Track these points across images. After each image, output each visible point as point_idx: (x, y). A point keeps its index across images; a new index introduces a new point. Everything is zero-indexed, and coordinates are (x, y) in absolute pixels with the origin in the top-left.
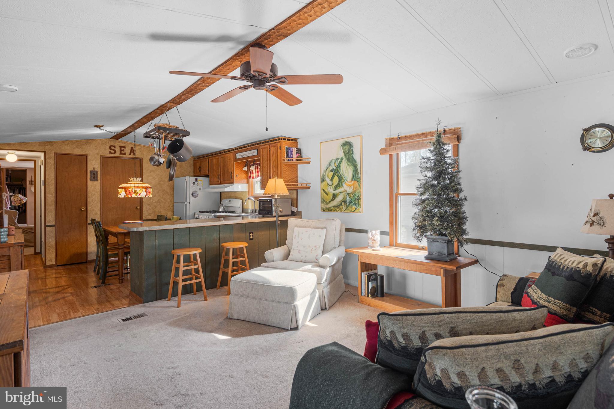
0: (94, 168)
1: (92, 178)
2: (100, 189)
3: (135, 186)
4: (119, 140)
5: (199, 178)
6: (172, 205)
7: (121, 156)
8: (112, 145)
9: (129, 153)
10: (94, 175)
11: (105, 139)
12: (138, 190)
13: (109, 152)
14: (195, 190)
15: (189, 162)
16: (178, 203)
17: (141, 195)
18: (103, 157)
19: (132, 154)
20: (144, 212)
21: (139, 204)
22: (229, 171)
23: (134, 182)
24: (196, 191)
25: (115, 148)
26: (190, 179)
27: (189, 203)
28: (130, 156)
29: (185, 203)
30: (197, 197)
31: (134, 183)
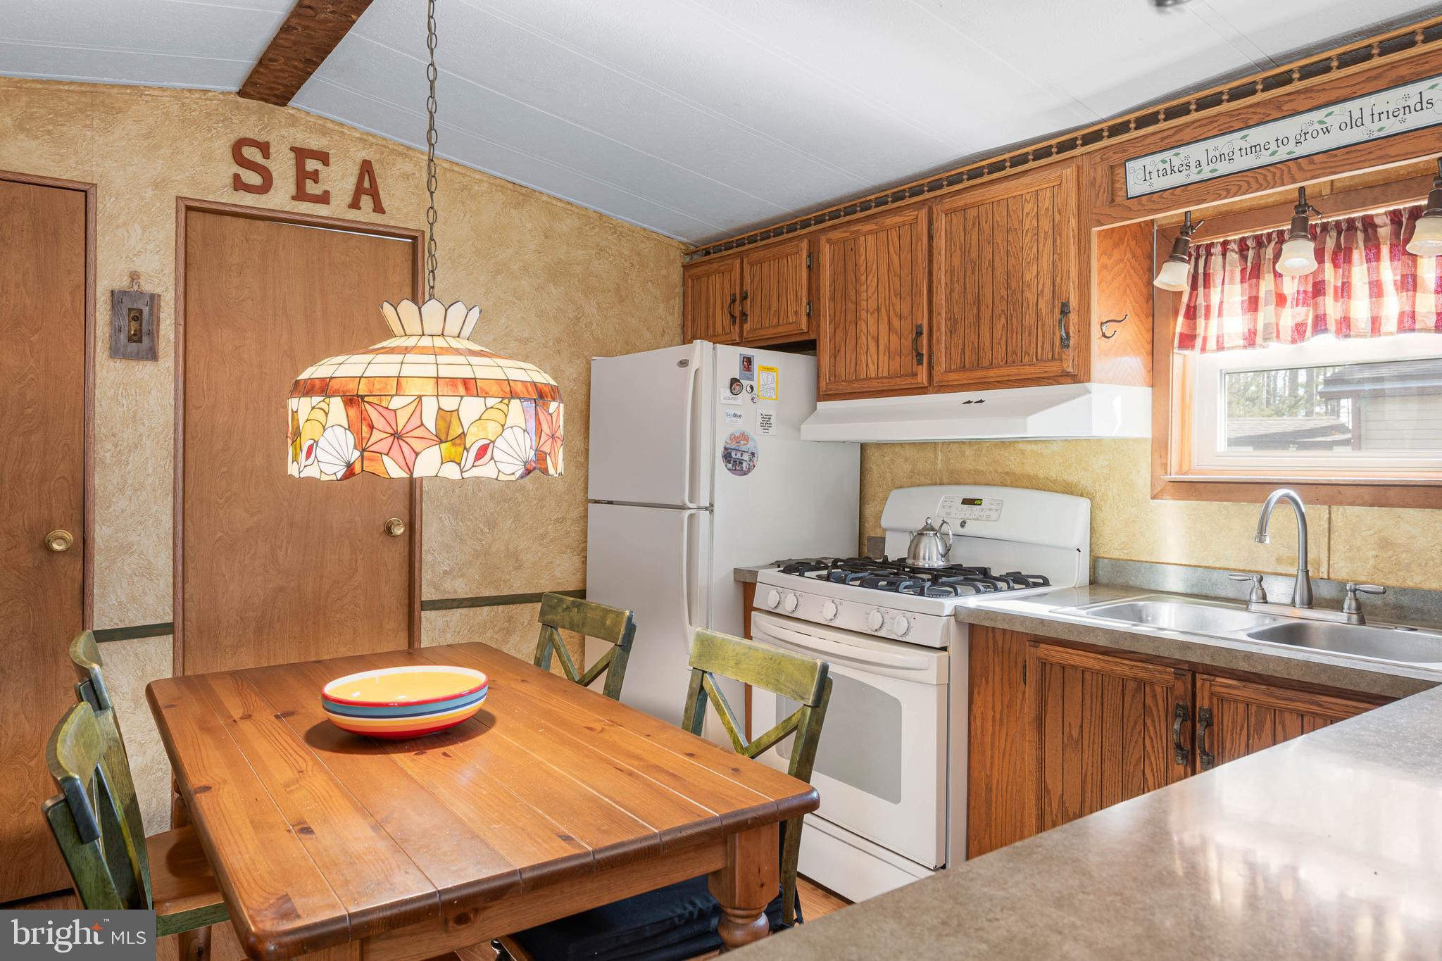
0: (134, 276)
1: (123, 337)
2: (171, 411)
3: (445, 372)
4: (288, 110)
5: (762, 358)
6: (574, 514)
7: (305, 208)
8: (250, 135)
9: (348, 199)
10: (135, 319)
11: (205, 91)
12: (471, 408)
13: (229, 181)
14: (739, 426)
15: (664, 272)
16: (610, 503)
17: (498, 455)
18: (191, 210)
19: (366, 201)
20: (427, 558)
21: (401, 506)
22: (1030, 296)
23: (426, 342)
24: (744, 437)
25: (266, 155)
26: (715, 356)
27: (710, 508)
28: (353, 215)
29: (683, 507)
30: (749, 471)
31: (435, 352)
